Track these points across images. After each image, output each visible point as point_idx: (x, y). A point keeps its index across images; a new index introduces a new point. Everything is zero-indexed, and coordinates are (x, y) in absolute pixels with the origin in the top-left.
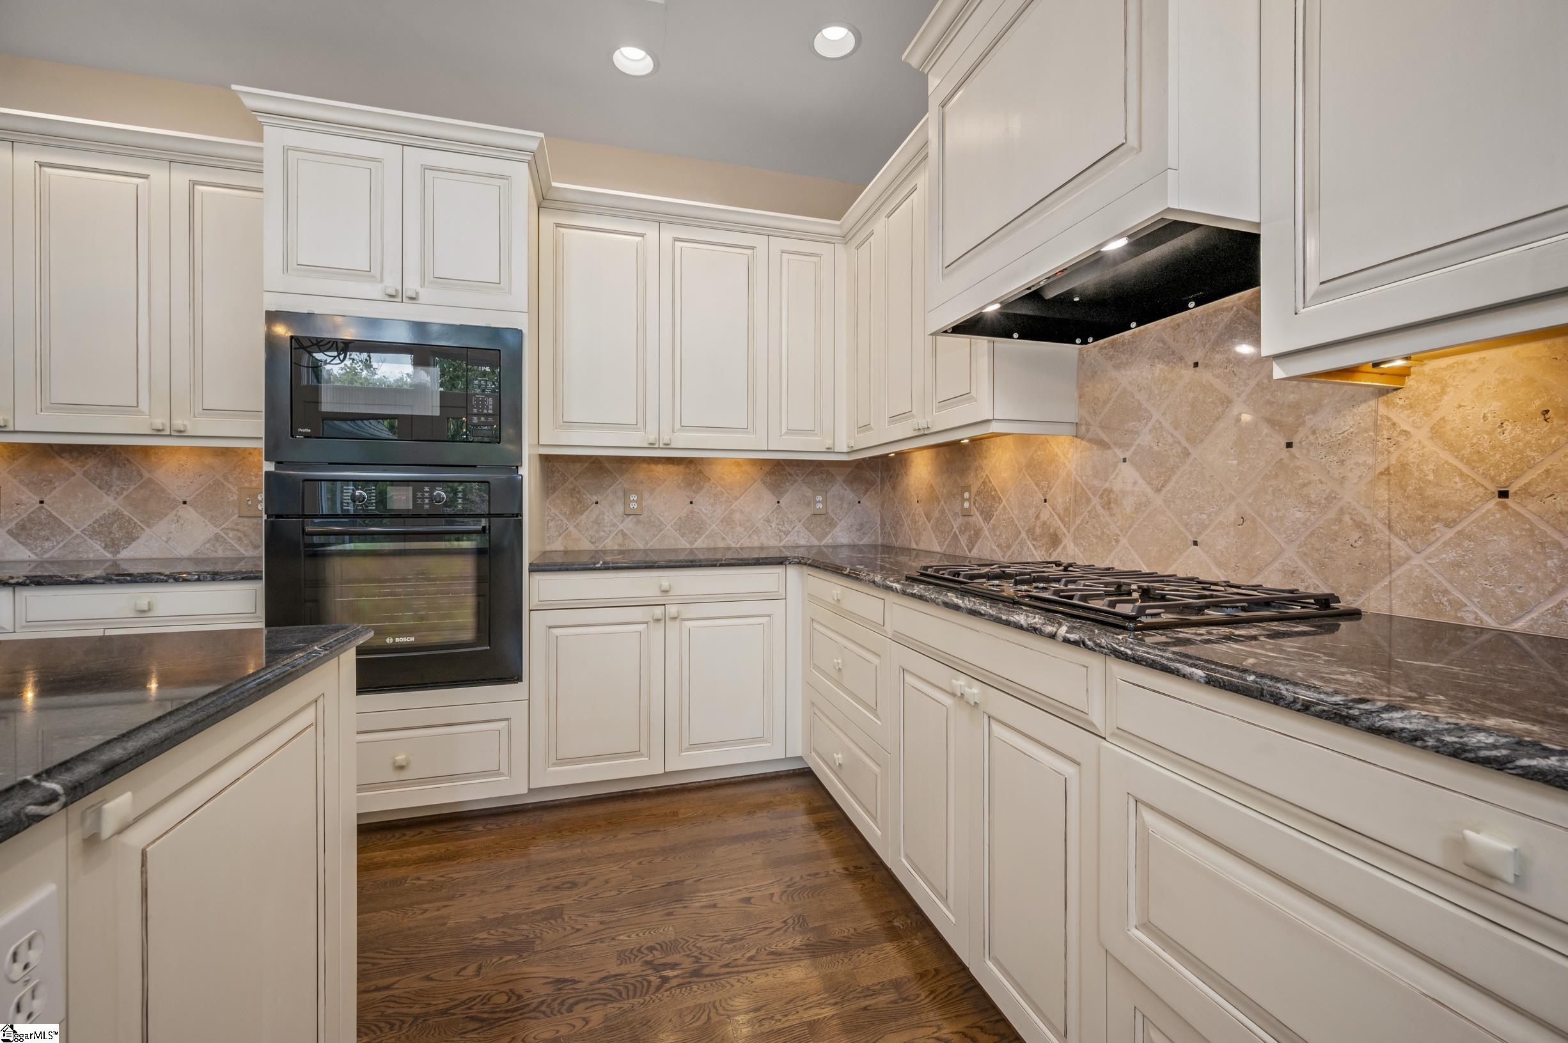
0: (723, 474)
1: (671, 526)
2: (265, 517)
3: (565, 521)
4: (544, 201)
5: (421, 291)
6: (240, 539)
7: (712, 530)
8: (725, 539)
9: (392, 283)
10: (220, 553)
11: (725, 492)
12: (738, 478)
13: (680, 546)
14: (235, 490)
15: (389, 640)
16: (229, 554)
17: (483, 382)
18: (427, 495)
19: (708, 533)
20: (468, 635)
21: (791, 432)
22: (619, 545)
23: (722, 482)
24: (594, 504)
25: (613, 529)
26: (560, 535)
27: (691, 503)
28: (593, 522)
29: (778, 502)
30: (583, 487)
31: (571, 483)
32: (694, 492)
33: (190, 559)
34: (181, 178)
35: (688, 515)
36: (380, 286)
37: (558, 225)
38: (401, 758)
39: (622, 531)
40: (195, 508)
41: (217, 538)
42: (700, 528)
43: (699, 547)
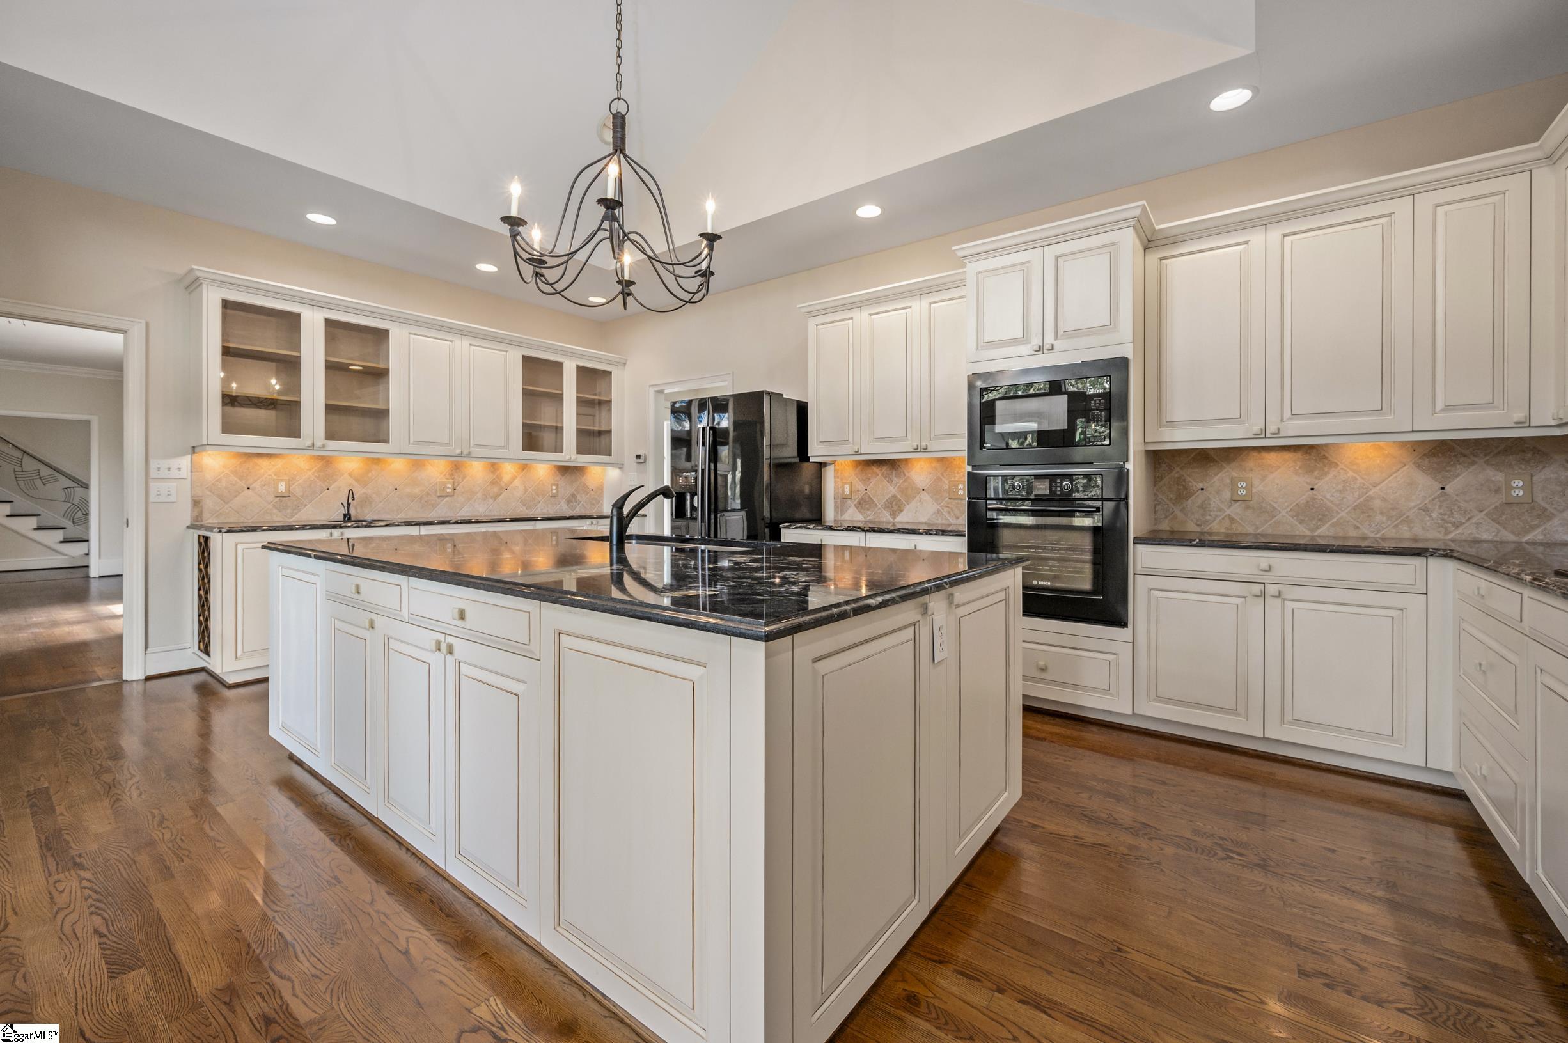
0: (1355, 458)
1: (1287, 512)
2: (967, 499)
3: (1172, 506)
4: (1150, 243)
5: (1056, 343)
6: (949, 512)
7: (1341, 518)
8: (1358, 528)
9: (1036, 341)
10: (940, 521)
11: (1358, 477)
12: (1378, 462)
13: (1297, 533)
14: (947, 482)
15: (1035, 582)
16: (944, 522)
17: (1098, 402)
18: (1058, 485)
19: (1334, 520)
20: (1087, 586)
21: (1448, 408)
22: (1227, 528)
23: (1355, 467)
24: (1200, 491)
25: (1219, 513)
26: (1166, 517)
27: (1312, 489)
28: (1198, 507)
29: (1443, 488)
30: (1189, 476)
31: (1178, 472)
32: (1316, 478)
33: (926, 523)
34: (925, 303)
35: (1308, 502)
36: (1029, 346)
37: (1161, 259)
38: (1042, 663)
39: (1229, 515)
40: (928, 494)
41: (938, 511)
42: (1324, 515)
43: (1322, 534)
